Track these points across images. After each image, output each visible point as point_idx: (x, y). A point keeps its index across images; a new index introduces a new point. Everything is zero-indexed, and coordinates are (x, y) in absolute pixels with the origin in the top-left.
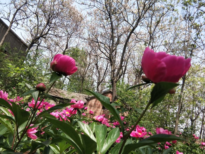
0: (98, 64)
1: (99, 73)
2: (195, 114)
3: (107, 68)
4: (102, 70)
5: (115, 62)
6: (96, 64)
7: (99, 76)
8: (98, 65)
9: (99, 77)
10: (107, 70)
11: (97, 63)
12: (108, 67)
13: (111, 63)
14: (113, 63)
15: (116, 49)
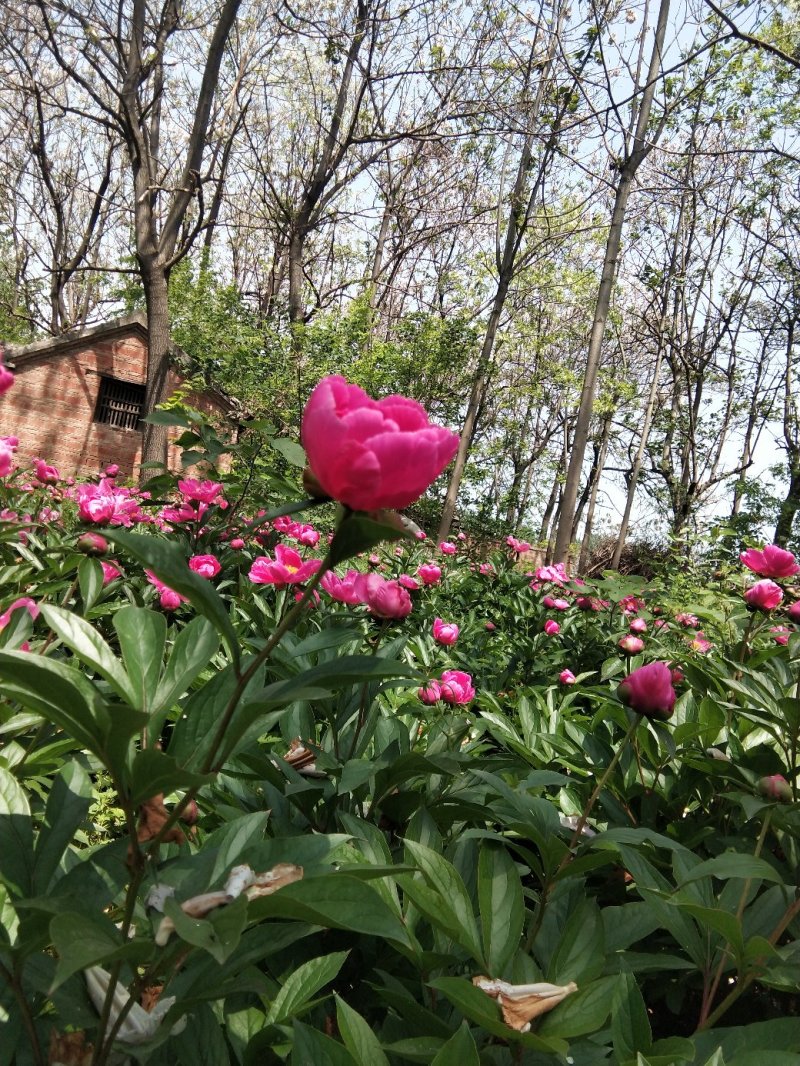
0: (48, 148)
1: (58, 208)
2: (533, 439)
3: (106, 182)
4: (77, 191)
5: (155, 146)
6: (38, 150)
7: (60, 229)
8: (50, 157)
9: (62, 230)
10: (107, 194)
11: (42, 137)
12: (115, 176)
13: (129, 150)
14: (143, 157)
15: (157, 62)
